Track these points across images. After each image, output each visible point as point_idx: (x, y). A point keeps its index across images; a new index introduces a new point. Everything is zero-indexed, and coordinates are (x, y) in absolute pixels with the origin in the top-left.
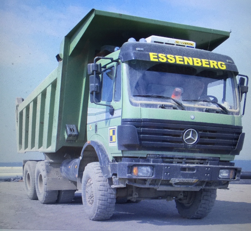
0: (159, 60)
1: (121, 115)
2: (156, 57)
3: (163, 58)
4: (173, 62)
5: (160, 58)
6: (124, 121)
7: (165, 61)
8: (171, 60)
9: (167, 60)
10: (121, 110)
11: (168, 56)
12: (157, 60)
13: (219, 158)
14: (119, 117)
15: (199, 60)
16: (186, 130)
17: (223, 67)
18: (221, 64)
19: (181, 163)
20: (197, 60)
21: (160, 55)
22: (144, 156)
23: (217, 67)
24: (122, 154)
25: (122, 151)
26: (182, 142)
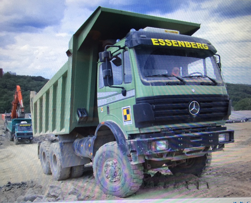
0: (159, 44)
1: (134, 95)
2: (157, 42)
3: (162, 42)
4: (170, 45)
5: (160, 42)
6: (138, 100)
7: (164, 44)
8: (169, 44)
9: (166, 44)
10: (134, 90)
11: (166, 40)
12: (158, 44)
13: (216, 124)
14: (134, 96)
15: (189, 43)
16: (190, 103)
17: (206, 47)
18: (205, 45)
19: (188, 132)
20: (187, 43)
21: (160, 40)
22: (159, 130)
23: (202, 48)
24: (140, 131)
25: (139, 128)
26: (188, 113)
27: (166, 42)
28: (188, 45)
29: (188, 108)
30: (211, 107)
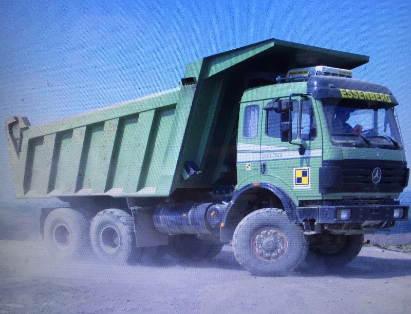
1: (320, 155)
2: (345, 93)
4: (357, 97)
5: (348, 94)
8: (356, 95)
10: (320, 150)
11: (353, 91)
13: (391, 196)
17: (389, 100)
18: (387, 97)
21: (347, 91)
22: (341, 198)
23: (385, 101)
24: (322, 197)
25: (322, 194)
26: (371, 181)
27: (353, 94)
28: (373, 97)
29: (371, 175)
30: (391, 176)
